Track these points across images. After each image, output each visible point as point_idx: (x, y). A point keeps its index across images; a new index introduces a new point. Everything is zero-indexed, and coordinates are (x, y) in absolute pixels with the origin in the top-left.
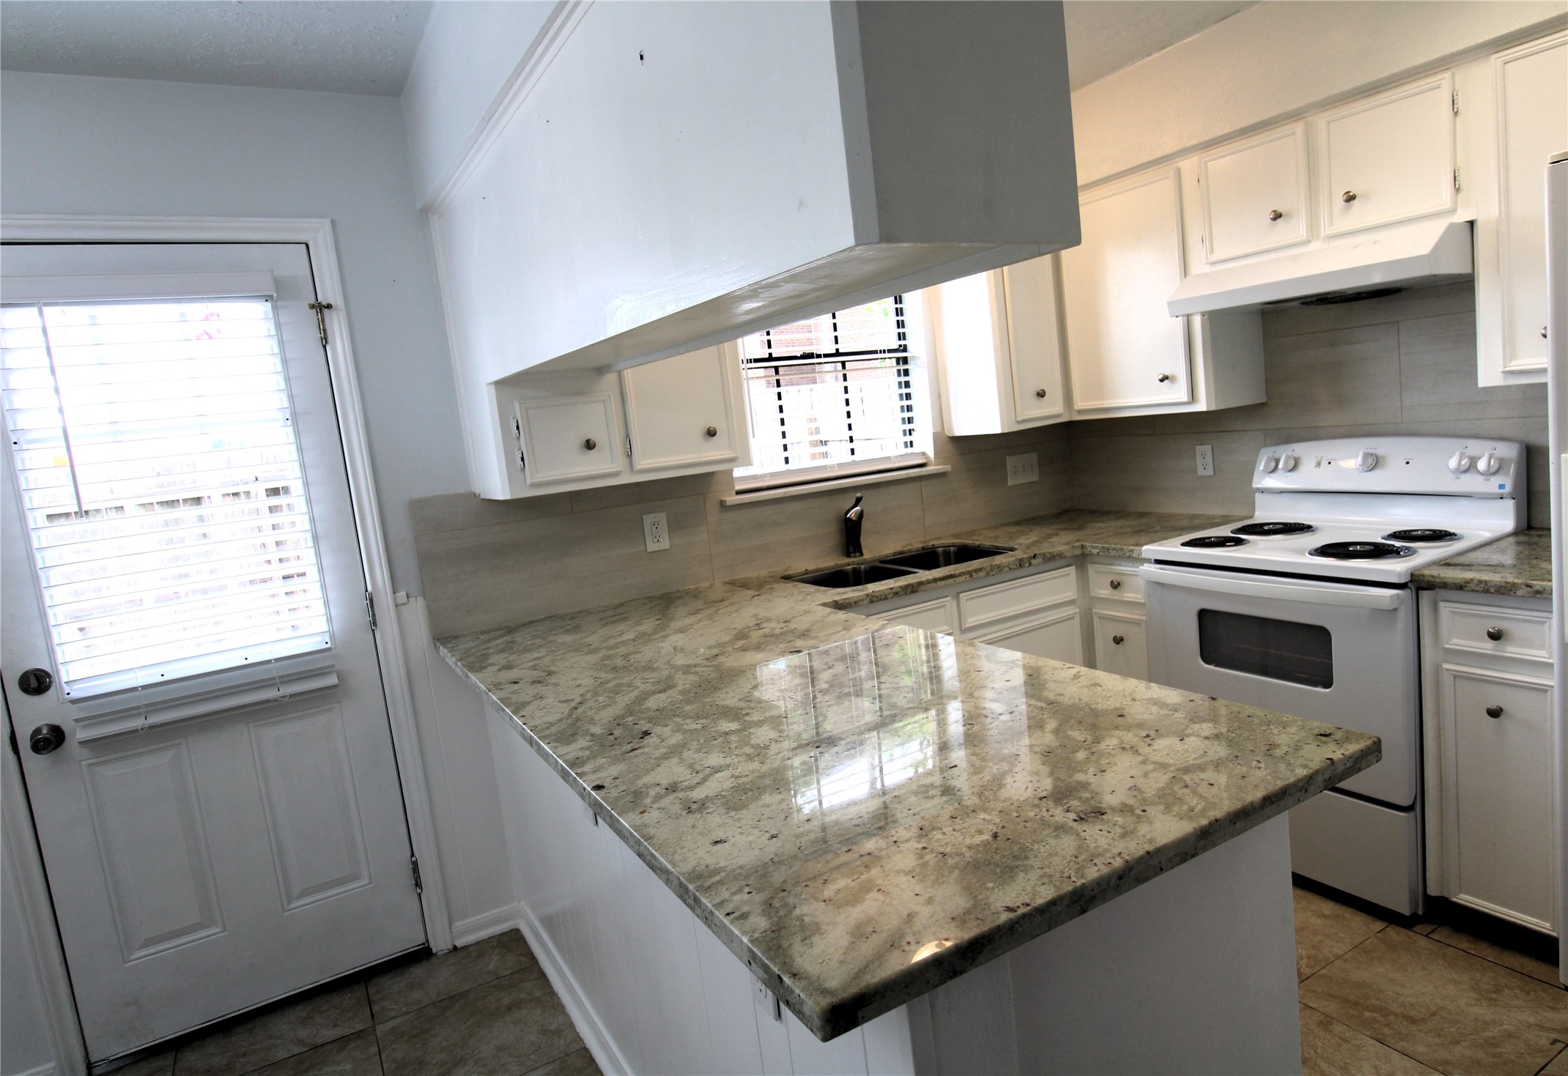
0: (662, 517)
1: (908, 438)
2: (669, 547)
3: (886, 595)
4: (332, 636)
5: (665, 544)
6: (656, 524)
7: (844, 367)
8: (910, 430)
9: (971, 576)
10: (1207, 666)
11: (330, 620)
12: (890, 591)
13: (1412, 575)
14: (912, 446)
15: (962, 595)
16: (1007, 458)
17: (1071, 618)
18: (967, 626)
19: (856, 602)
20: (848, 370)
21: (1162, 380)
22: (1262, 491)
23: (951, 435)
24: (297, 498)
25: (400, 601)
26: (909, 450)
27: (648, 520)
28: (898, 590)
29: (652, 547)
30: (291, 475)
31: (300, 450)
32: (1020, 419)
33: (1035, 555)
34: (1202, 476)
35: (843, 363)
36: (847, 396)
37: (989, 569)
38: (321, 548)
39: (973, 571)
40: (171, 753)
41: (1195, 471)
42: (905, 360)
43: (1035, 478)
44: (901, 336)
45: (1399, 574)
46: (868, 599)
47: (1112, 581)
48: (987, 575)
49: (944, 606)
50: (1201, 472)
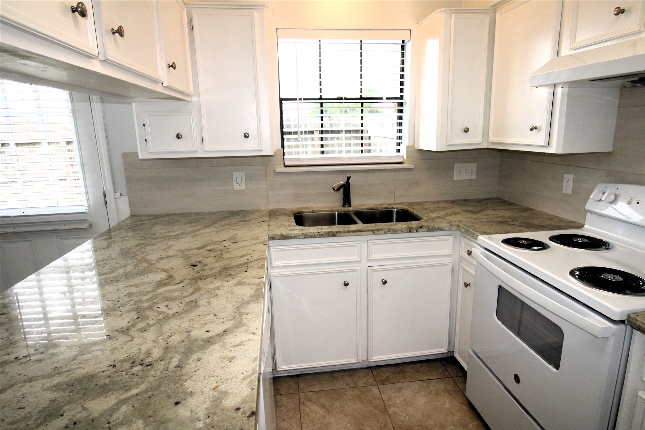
0: (242, 174)
1: (398, 147)
2: (245, 189)
3: (315, 235)
4: (89, 207)
5: (243, 187)
6: (239, 177)
7: (362, 105)
8: (399, 143)
9: (374, 233)
10: (497, 320)
11: (88, 200)
12: (318, 233)
13: (629, 316)
14: (399, 152)
15: (369, 241)
16: (455, 164)
17: (446, 264)
18: (370, 259)
19: (295, 236)
20: (365, 107)
21: (531, 130)
22: (591, 212)
23: (418, 149)
24: (75, 146)
25: (116, 197)
26: (398, 154)
27: (235, 174)
28: (323, 234)
29: (236, 188)
30: (73, 138)
31: (76, 126)
32: (449, 144)
33: (422, 226)
34: (565, 194)
35: (362, 104)
36: (362, 122)
37: (387, 230)
38: (85, 170)
39: (375, 230)
40: (29, 243)
41: (561, 188)
42: (401, 104)
43: (474, 177)
44: (402, 90)
45: (614, 313)
46: (303, 236)
47: (468, 250)
48: (385, 233)
49: (357, 246)
50: (564, 191)
